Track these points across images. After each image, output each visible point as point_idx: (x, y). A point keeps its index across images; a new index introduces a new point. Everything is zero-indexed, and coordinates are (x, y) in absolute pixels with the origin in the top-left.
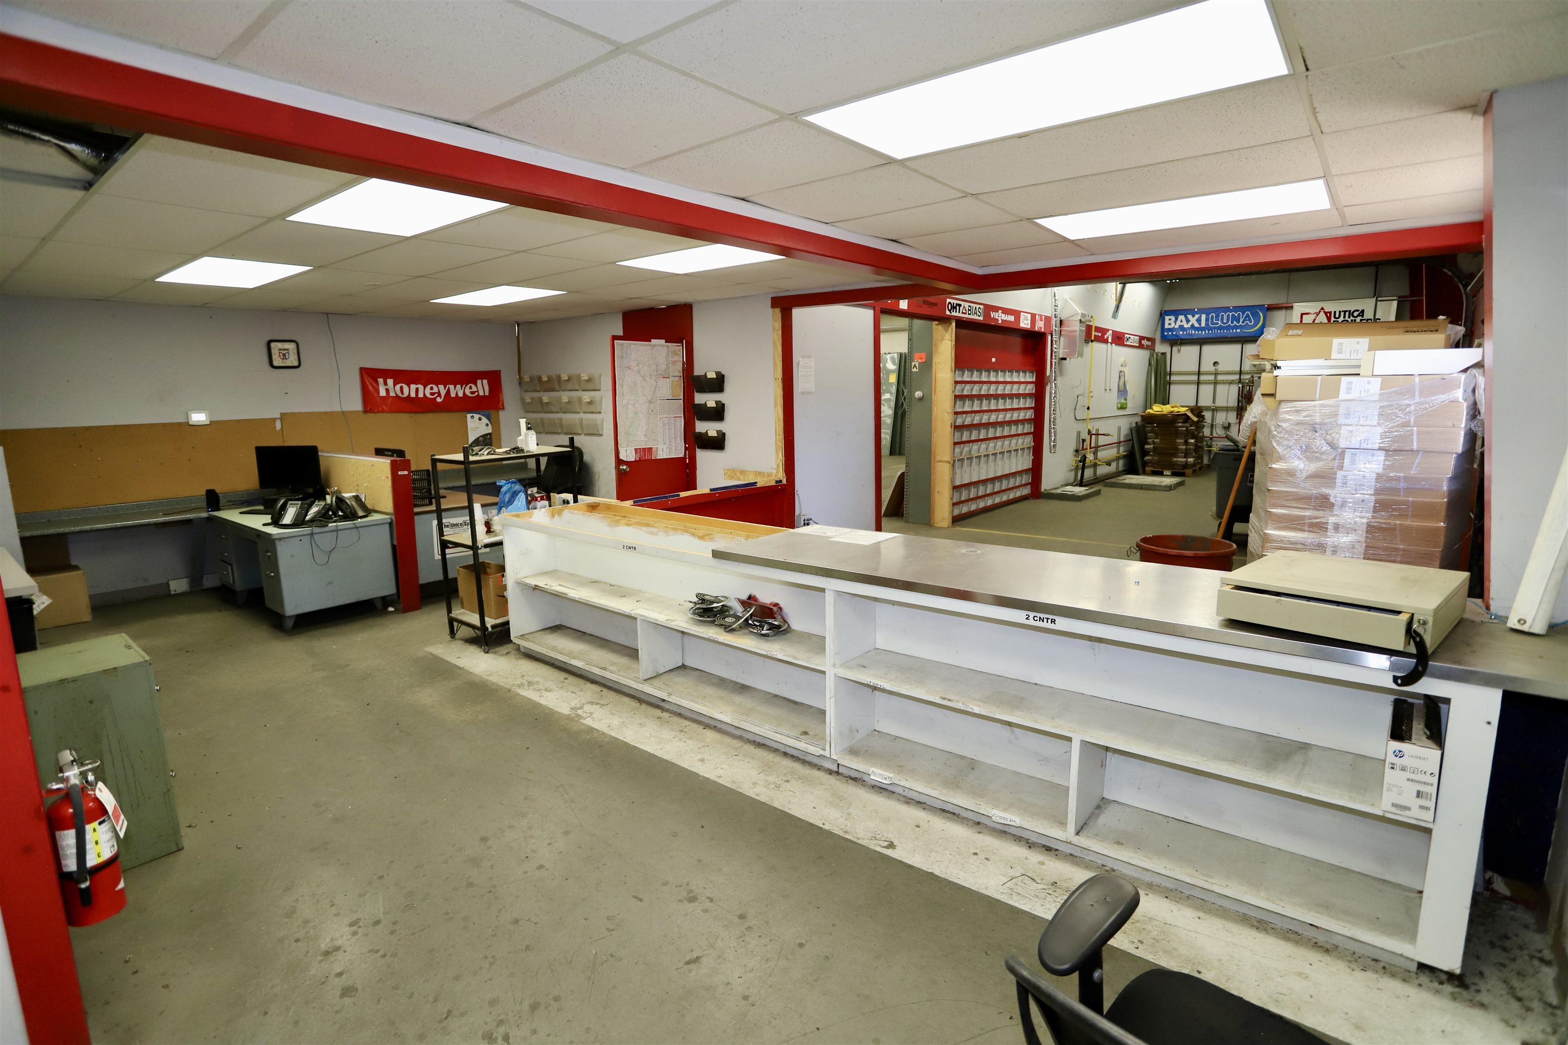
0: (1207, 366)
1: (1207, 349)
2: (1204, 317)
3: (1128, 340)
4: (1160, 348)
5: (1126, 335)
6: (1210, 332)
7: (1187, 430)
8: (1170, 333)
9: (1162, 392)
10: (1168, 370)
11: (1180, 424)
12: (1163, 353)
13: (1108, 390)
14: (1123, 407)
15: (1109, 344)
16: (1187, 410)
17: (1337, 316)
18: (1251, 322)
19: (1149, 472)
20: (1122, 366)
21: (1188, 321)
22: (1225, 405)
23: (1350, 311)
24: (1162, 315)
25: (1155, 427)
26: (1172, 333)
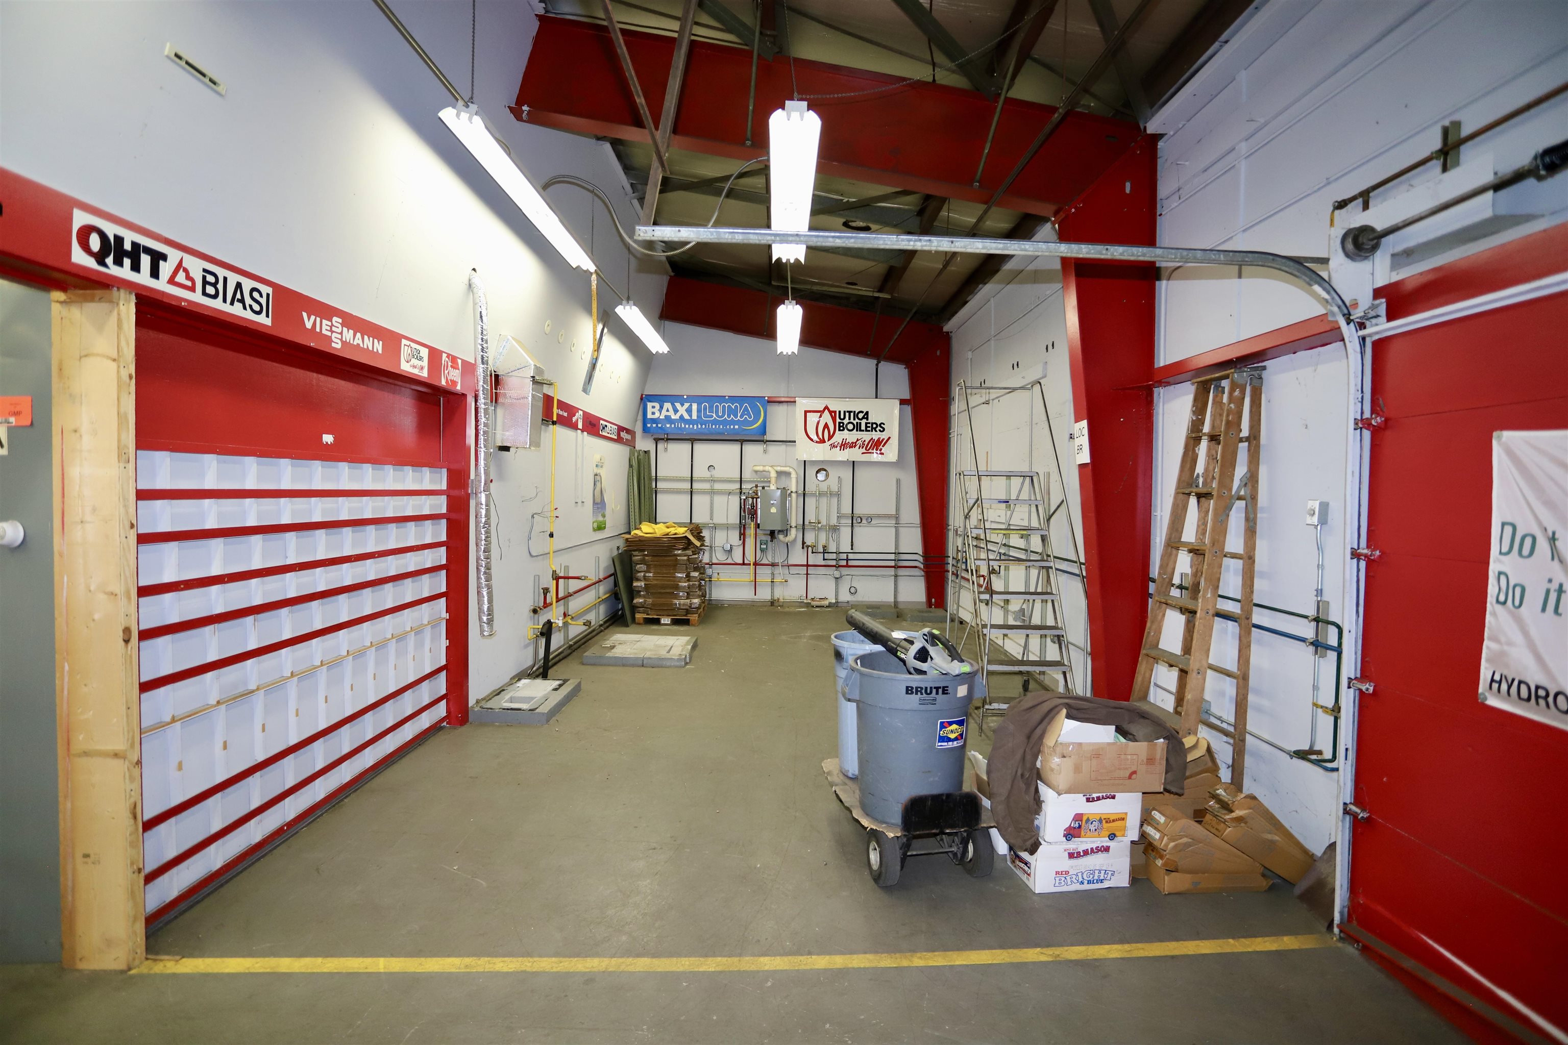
0: (700, 471)
1: (699, 447)
2: (695, 406)
3: (604, 428)
4: (644, 444)
5: (602, 422)
6: (704, 426)
7: (689, 560)
8: (654, 425)
9: (647, 503)
10: (653, 474)
11: (680, 552)
12: (645, 452)
13: (580, 503)
14: (600, 527)
15: (579, 431)
16: (686, 531)
17: (842, 417)
18: (751, 418)
19: (642, 621)
20: (597, 466)
21: (676, 411)
22: (725, 522)
23: (855, 412)
24: (644, 399)
25: (646, 555)
26: (657, 426)
